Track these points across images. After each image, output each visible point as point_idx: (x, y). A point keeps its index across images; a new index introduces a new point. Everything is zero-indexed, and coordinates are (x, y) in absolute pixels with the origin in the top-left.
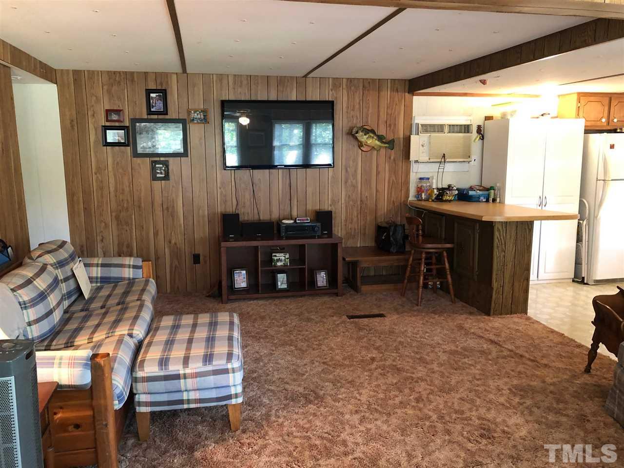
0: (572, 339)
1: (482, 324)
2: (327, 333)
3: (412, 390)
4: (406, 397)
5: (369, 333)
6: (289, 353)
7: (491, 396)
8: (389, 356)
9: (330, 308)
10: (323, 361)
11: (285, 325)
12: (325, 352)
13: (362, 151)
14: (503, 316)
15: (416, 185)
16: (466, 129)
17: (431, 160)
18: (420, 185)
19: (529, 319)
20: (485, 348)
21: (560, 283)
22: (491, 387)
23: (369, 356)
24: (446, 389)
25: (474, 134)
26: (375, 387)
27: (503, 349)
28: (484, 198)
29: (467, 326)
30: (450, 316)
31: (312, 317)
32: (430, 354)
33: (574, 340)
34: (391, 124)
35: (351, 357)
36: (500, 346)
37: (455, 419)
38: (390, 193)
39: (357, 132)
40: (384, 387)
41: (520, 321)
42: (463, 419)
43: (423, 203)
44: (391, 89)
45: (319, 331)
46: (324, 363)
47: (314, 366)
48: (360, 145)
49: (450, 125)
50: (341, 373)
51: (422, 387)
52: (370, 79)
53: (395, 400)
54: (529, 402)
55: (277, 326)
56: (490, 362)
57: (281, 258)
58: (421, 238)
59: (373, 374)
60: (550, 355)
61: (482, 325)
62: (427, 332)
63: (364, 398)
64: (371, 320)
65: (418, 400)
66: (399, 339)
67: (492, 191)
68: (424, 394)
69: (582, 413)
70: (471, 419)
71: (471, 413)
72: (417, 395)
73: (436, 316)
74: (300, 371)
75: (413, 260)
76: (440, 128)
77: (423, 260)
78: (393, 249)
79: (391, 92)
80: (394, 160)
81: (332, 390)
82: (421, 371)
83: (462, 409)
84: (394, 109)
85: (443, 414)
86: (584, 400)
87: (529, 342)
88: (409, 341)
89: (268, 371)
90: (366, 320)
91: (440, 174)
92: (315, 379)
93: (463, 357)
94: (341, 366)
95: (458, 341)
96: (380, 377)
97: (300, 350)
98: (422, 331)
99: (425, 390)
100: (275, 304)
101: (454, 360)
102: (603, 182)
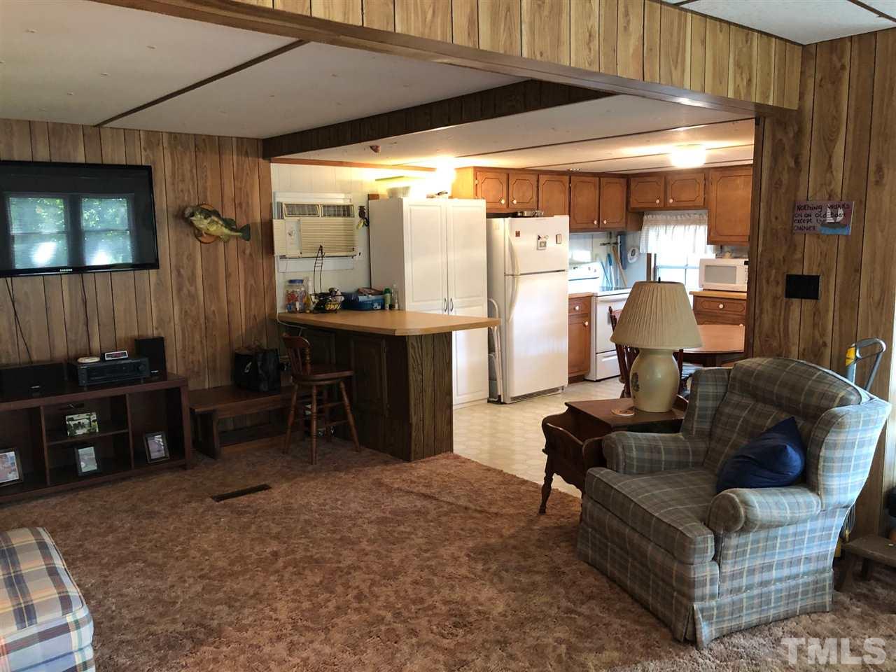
0: (512, 475)
1: (405, 474)
2: (190, 530)
3: (346, 586)
4: (342, 599)
5: (255, 517)
6: (137, 573)
7: (449, 570)
8: (296, 546)
9: (180, 490)
10: (199, 574)
11: (112, 529)
12: (197, 559)
13: (201, 242)
14: (427, 459)
15: (285, 292)
16: (345, 211)
17: (304, 255)
18: (290, 290)
19: (457, 457)
20: (420, 507)
21: (475, 405)
22: (445, 557)
23: (268, 550)
24: (390, 574)
25: (357, 218)
26: (293, 594)
27: (442, 504)
28: (379, 305)
29: (387, 481)
30: (361, 471)
31: (156, 509)
32: (353, 530)
33: (515, 476)
34: (241, 204)
35: (241, 559)
36: (436, 499)
37: (416, 612)
38: (248, 306)
39: (193, 215)
40: (306, 592)
41: (448, 462)
42: (425, 610)
43: (299, 316)
44: (237, 150)
45: (175, 528)
46: (202, 577)
47: (187, 585)
48: (198, 233)
49: (324, 206)
50: (235, 586)
51: (358, 579)
52: (206, 135)
53: (327, 607)
54: (494, 567)
55: (99, 535)
56: (432, 524)
57: (81, 421)
58: (309, 366)
59: (283, 576)
60: (496, 500)
61: (405, 476)
62: (337, 500)
63: (283, 616)
64: (253, 496)
65: (359, 598)
66: (303, 517)
67: (388, 295)
68: (365, 587)
69: (554, 564)
70: (435, 607)
71: (433, 599)
72: (355, 592)
73: (342, 474)
74: (165, 597)
75: (297, 399)
76: (311, 210)
77: (314, 397)
78: (264, 387)
79: (238, 155)
80: (251, 255)
81: (229, 614)
82: (349, 558)
83: (420, 596)
84: (244, 180)
85: (399, 609)
86: (551, 549)
87: (468, 488)
88: (317, 516)
89: (110, 612)
90: (244, 499)
91: (317, 274)
92: (197, 605)
93: (396, 525)
94: (230, 575)
95: (383, 504)
96: (294, 577)
97: (154, 564)
98: (330, 499)
99: (364, 581)
100: (80, 500)
101: (387, 531)
102: (511, 277)
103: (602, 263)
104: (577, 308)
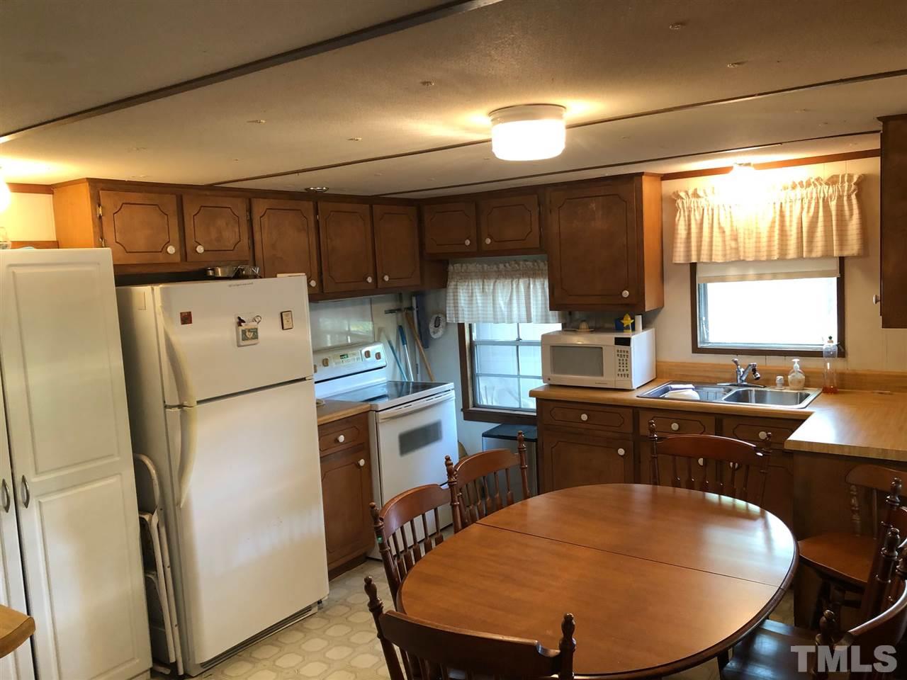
102: (177, 409)
103: (390, 342)
104: (342, 439)
